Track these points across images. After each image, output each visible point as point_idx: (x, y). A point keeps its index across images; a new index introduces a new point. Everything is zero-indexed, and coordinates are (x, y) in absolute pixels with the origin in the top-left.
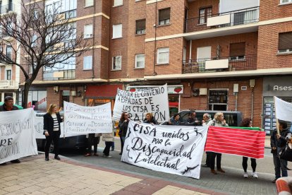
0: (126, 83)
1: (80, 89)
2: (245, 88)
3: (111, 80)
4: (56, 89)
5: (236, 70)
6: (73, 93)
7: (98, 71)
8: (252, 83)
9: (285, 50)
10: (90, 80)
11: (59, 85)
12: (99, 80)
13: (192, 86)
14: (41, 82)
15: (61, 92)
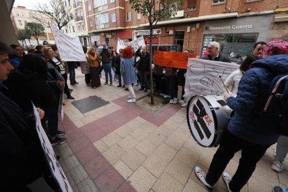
0: (133, 29)
1: (113, 34)
2: (194, 29)
3: (127, 28)
4: (103, 34)
5: (191, 17)
6: (110, 36)
7: (119, 23)
8: (198, 25)
9: (217, 2)
10: (115, 28)
11: (104, 32)
12: (119, 28)
13: (166, 28)
14: (95, 31)
15: (105, 36)
